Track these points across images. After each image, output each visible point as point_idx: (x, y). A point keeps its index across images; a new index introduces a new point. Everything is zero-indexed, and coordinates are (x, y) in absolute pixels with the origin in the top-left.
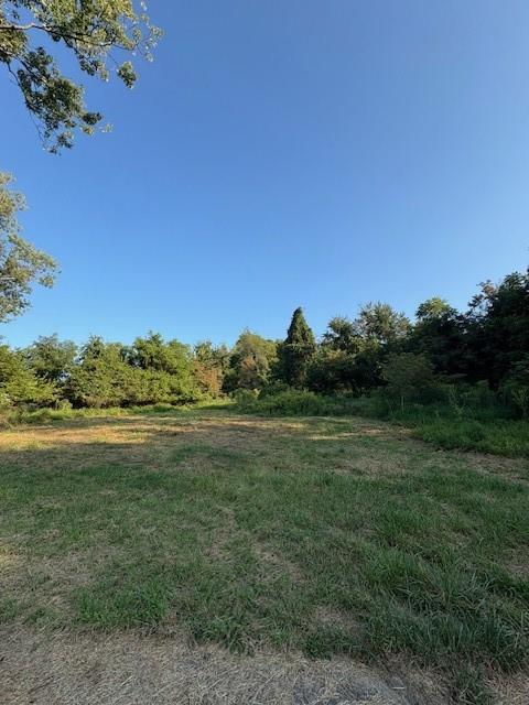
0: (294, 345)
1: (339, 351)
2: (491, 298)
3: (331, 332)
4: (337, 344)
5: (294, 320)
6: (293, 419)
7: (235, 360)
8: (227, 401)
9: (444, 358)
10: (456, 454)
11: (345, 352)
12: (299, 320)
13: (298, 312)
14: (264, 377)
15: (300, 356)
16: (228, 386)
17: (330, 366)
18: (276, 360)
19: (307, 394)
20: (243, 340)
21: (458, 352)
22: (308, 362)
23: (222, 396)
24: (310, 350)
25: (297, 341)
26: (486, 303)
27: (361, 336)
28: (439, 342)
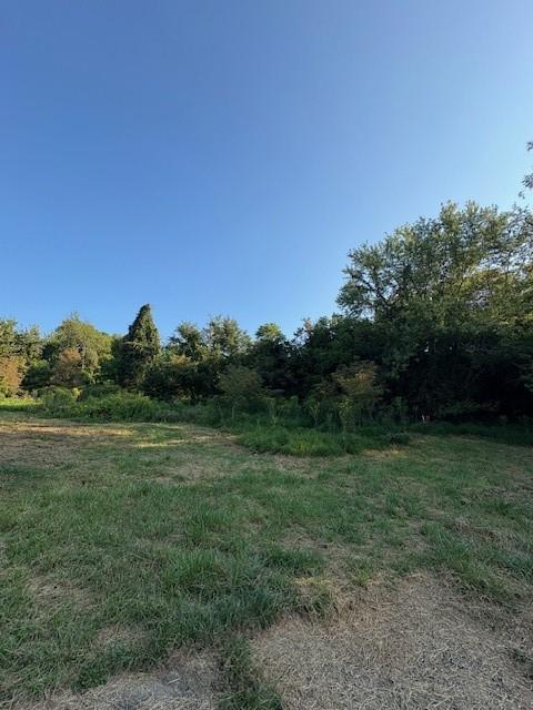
0: (135, 343)
1: (184, 356)
2: (309, 332)
3: (178, 336)
4: (182, 350)
5: (140, 316)
6: (119, 425)
7: (49, 350)
8: (28, 401)
9: (271, 375)
10: (267, 456)
11: (189, 359)
12: (145, 318)
13: (145, 309)
14: (90, 376)
15: (140, 356)
16: (32, 382)
17: (171, 371)
18: (109, 357)
19: (142, 398)
20: (67, 327)
21: (282, 371)
22: (148, 364)
23: (20, 395)
24: (152, 351)
25: (140, 339)
26: (305, 335)
27: (207, 346)
28: (269, 361)
